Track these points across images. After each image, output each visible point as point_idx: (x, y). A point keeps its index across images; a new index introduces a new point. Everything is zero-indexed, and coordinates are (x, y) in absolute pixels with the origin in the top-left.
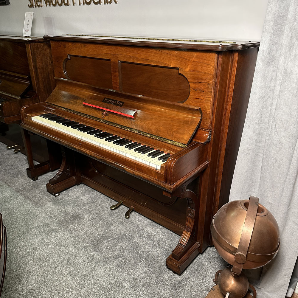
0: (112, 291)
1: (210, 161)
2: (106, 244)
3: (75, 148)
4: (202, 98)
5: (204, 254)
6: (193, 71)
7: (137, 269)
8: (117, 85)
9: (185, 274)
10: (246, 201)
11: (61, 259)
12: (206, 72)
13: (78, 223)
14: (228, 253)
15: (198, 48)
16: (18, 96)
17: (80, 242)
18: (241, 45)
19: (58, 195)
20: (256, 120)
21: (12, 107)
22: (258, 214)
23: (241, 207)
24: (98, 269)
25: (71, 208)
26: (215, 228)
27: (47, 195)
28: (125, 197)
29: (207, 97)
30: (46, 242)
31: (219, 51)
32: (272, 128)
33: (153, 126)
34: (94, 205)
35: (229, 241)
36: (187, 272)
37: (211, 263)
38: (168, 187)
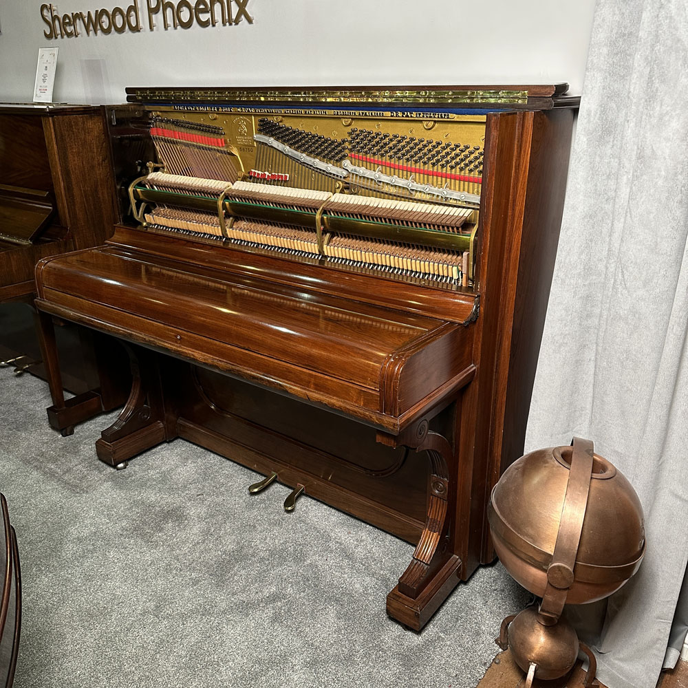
1: (478, 366)
2: (243, 572)
3: (166, 349)
5: (471, 583)
7: (319, 625)
9: (431, 630)
10: (564, 449)
11: (139, 612)
13: (173, 528)
14: (531, 567)
16: (25, 238)
17: (181, 571)
19: (125, 467)
20: (579, 267)
21: (13, 263)
22: (595, 475)
23: (556, 462)
24: (227, 629)
25: (155, 494)
26: (498, 513)
27: (97, 468)
28: (281, 463)
30: (101, 575)
32: (615, 281)
34: (210, 485)
35: (531, 540)
36: (434, 626)
37: (488, 603)
38: (389, 423)
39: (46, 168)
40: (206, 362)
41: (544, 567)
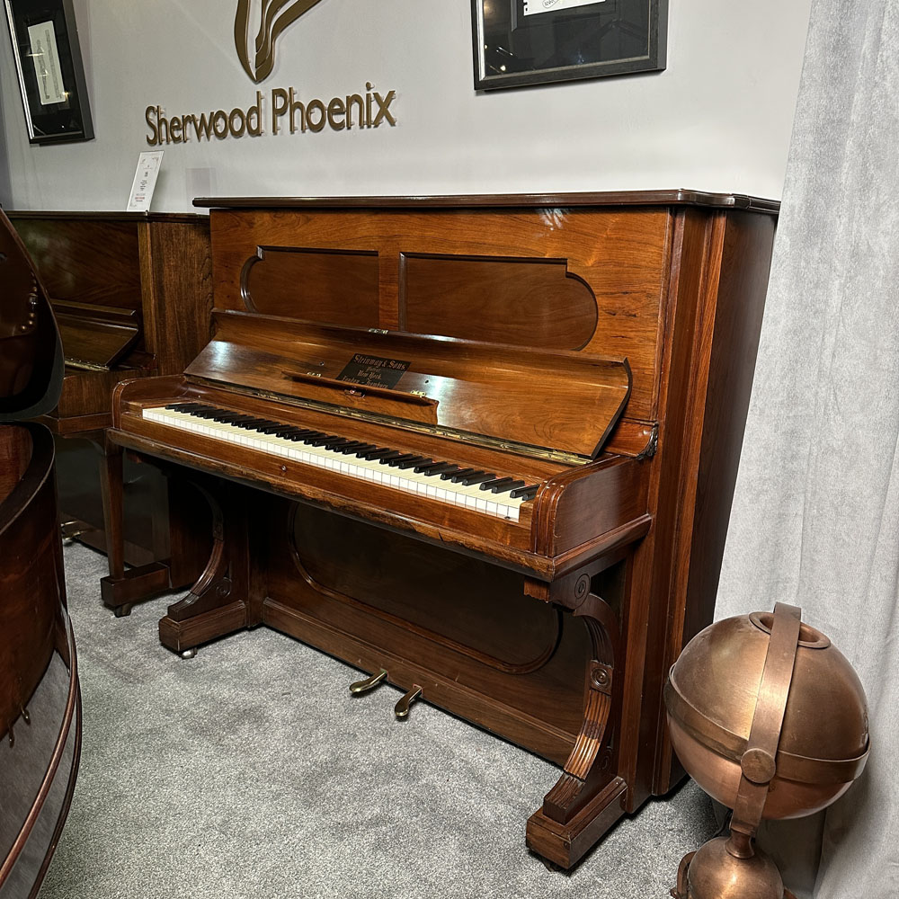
1: (654, 516)
3: (268, 484)
4: (632, 334)
5: (638, 820)
6: (606, 264)
7: (435, 858)
8: (391, 317)
9: (584, 872)
10: (765, 615)
11: (200, 826)
12: (643, 263)
13: (250, 730)
15: (621, 201)
16: (101, 364)
17: (257, 781)
18: (734, 195)
19: (192, 656)
20: (781, 394)
21: (84, 389)
22: (802, 643)
24: (315, 854)
25: (229, 690)
27: (158, 655)
28: (393, 657)
29: (646, 331)
30: (155, 779)
31: (676, 205)
32: (826, 405)
33: (493, 416)
34: (300, 683)
35: (720, 721)
36: (588, 868)
37: (661, 846)
38: (542, 565)
39: (135, 282)
40: (316, 497)
41: (737, 757)
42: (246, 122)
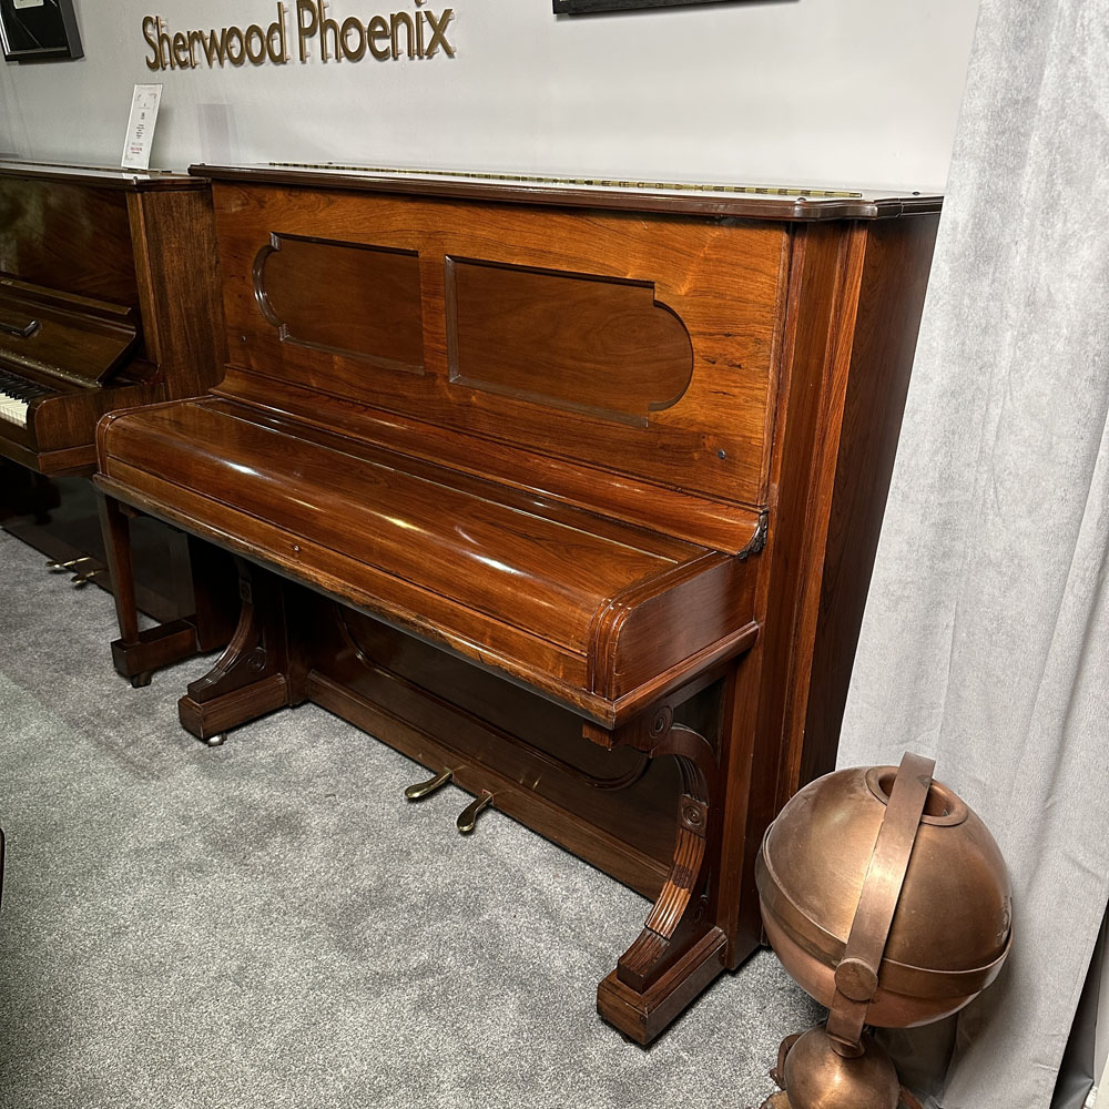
0: (390, 1098)
1: (762, 624)
2: (380, 925)
3: (278, 566)
4: (736, 391)
5: (743, 975)
6: (703, 294)
7: (489, 1021)
8: (438, 341)
9: (668, 1045)
10: (888, 772)
11: (212, 974)
12: (751, 297)
13: (282, 845)
14: (814, 960)
16: (91, 378)
17: (285, 914)
18: (876, 201)
19: (221, 743)
20: (931, 474)
21: (69, 414)
22: (928, 819)
23: (868, 792)
24: (345, 1014)
25: (262, 789)
26: (770, 867)
27: (179, 741)
28: (460, 756)
29: (752, 389)
30: (163, 911)
31: (794, 223)
32: (985, 502)
34: (348, 781)
35: (814, 915)
36: (673, 1039)
37: (767, 1010)
38: (599, 709)
39: (129, 270)
40: (335, 589)
41: (833, 963)
42: (267, 46)
